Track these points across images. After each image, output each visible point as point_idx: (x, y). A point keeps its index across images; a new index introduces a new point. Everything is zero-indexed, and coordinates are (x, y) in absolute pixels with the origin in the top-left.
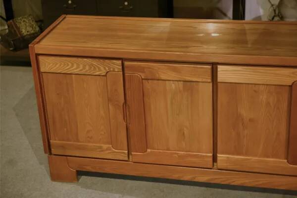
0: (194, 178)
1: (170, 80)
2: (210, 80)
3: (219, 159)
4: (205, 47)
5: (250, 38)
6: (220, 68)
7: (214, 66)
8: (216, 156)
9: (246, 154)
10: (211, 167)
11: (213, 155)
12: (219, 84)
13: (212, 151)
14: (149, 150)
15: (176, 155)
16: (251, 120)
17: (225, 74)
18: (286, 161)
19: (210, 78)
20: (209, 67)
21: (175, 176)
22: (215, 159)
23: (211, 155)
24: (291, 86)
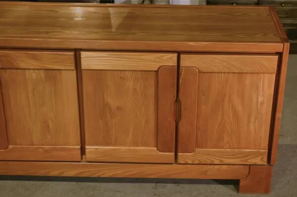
0: (63, 173)
1: (30, 69)
2: (73, 68)
3: (87, 151)
4: (68, 32)
5: (115, 22)
6: (84, 54)
7: (77, 52)
8: (85, 148)
9: (115, 145)
10: (80, 160)
11: (81, 147)
12: (83, 72)
13: (80, 143)
14: (10, 146)
15: (40, 150)
16: (119, 108)
17: (90, 61)
18: (156, 148)
19: (73, 65)
20: (72, 53)
21: (41, 173)
22: (83, 151)
23: (79, 147)
24: (157, 72)
